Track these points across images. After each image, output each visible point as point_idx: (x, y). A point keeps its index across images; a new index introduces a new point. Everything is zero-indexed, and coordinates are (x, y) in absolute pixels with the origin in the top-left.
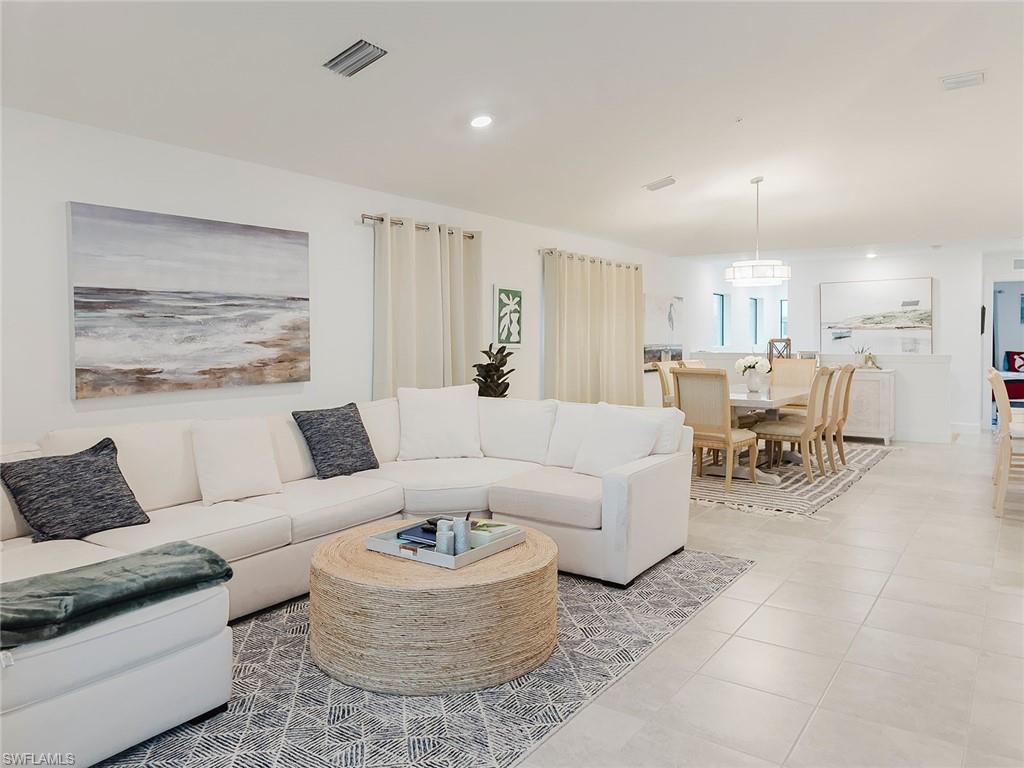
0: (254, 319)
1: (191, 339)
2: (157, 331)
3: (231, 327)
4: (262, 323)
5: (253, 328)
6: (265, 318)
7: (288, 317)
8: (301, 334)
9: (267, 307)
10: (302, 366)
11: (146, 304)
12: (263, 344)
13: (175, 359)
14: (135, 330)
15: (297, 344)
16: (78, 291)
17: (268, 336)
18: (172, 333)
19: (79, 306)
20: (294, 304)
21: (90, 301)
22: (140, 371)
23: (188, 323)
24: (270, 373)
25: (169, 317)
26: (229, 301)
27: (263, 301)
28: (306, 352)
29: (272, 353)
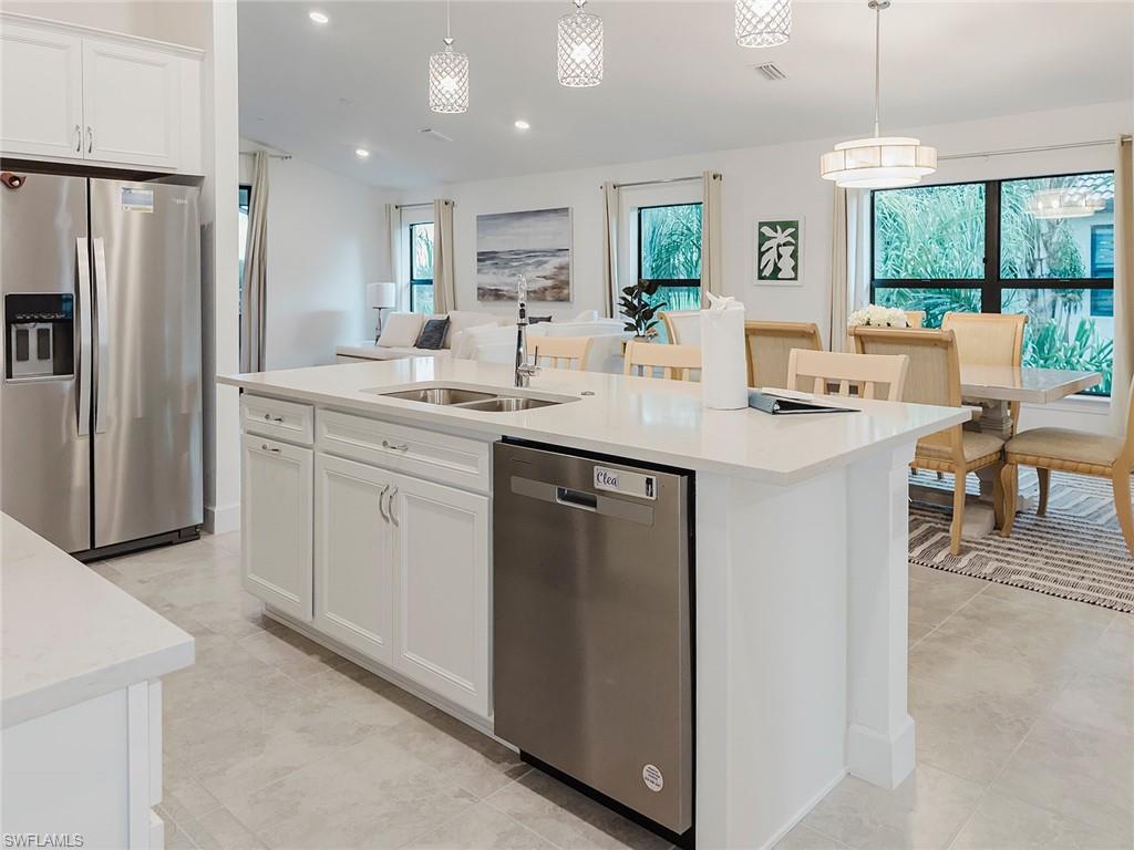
0: (540, 264)
1: (514, 275)
2: (501, 271)
3: (530, 268)
4: (545, 265)
5: (540, 269)
6: (545, 262)
7: (556, 262)
8: (564, 271)
9: (545, 256)
10: (566, 291)
11: (498, 258)
12: (544, 277)
13: (507, 284)
14: (495, 270)
15: (563, 278)
16: (479, 254)
17: (548, 273)
18: (507, 271)
19: (479, 260)
20: (561, 253)
21: (483, 257)
22: (496, 290)
23: (513, 267)
24: (549, 295)
25: (506, 265)
26: (530, 254)
27: (546, 253)
28: (568, 283)
29: (549, 283)
